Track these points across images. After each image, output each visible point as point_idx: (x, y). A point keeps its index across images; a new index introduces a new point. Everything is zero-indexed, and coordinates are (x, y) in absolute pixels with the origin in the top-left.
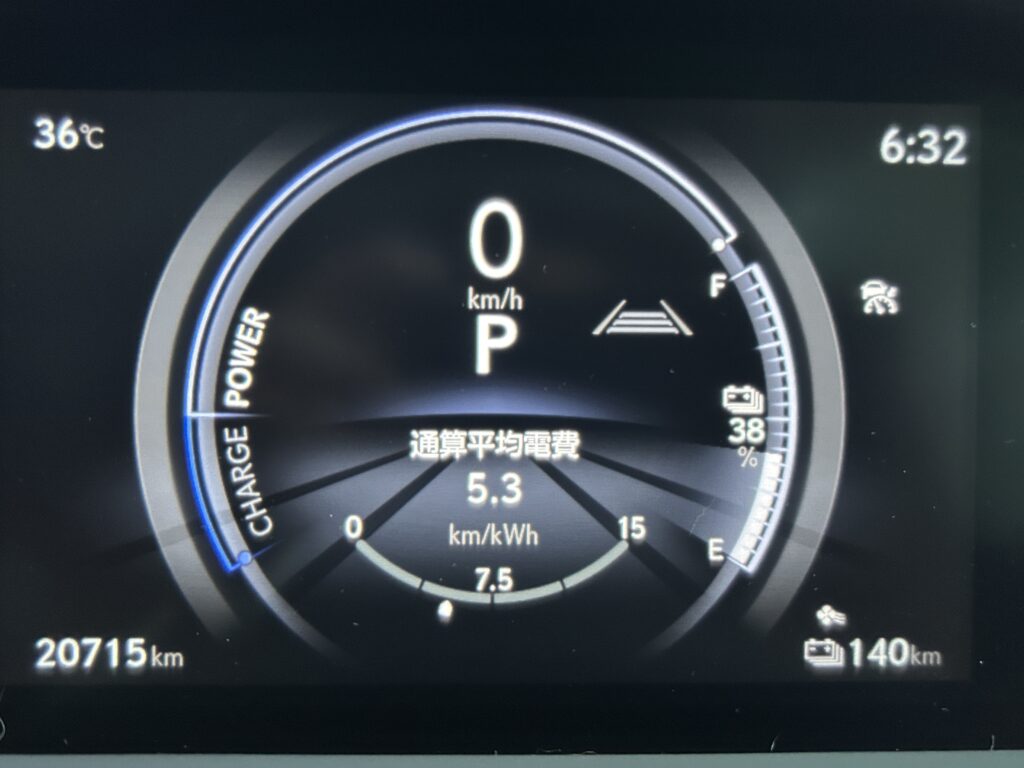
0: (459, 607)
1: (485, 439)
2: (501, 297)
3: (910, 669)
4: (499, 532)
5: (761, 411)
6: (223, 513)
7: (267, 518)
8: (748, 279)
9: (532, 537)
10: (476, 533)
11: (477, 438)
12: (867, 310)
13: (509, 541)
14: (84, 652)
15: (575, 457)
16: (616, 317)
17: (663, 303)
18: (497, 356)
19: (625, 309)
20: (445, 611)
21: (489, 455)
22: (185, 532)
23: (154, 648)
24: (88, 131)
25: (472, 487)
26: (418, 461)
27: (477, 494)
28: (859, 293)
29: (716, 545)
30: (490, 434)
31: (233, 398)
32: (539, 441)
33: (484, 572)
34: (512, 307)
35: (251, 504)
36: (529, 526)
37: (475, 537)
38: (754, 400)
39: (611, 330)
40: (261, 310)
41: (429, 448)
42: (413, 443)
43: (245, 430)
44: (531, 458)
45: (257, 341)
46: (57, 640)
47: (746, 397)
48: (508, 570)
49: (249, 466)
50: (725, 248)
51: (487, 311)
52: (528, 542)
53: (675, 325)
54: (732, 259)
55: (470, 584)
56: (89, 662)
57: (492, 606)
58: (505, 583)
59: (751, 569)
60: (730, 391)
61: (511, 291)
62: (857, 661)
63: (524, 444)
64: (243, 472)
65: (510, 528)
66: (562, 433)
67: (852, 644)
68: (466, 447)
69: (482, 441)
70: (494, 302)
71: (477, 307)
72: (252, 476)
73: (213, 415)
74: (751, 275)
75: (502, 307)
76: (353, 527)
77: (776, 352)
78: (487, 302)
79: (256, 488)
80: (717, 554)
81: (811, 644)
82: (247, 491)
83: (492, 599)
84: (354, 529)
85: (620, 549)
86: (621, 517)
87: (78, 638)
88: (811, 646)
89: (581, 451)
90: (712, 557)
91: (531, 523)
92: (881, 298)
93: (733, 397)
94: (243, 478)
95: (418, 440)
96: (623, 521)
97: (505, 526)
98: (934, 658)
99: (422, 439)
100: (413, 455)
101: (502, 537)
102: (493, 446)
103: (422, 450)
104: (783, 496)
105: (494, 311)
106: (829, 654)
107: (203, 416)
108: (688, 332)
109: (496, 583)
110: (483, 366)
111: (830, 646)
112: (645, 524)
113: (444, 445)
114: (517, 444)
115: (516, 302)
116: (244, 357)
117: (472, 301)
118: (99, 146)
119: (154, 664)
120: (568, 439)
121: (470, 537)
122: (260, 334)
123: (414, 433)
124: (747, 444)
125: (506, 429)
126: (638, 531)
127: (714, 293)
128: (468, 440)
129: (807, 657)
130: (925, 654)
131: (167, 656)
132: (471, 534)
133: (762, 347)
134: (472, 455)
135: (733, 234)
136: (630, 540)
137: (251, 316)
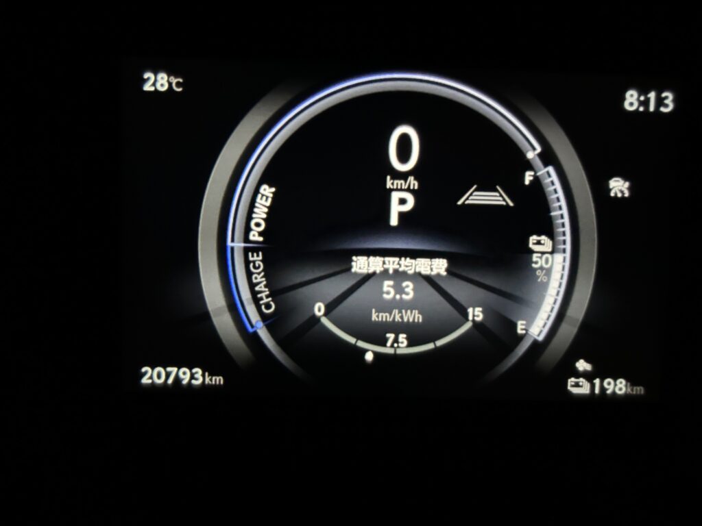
0: (376, 354)
1: (394, 262)
2: (406, 182)
3: (626, 396)
4: (400, 315)
5: (550, 250)
6: (247, 299)
7: (272, 303)
8: (547, 176)
9: (418, 317)
10: (388, 314)
11: (389, 262)
12: (612, 194)
13: (405, 320)
14: (168, 375)
15: (444, 273)
16: (471, 195)
17: (498, 188)
18: (402, 216)
19: (476, 190)
20: (369, 357)
21: (396, 271)
22: (226, 309)
23: (207, 374)
24: (174, 81)
25: (385, 289)
26: (356, 274)
27: (388, 293)
28: (608, 185)
29: (522, 325)
30: (397, 259)
31: (254, 235)
32: (424, 264)
33: (391, 336)
34: (412, 188)
35: (263, 295)
36: (417, 312)
37: (386, 317)
38: (547, 244)
39: (467, 202)
40: (271, 186)
41: (362, 267)
42: (354, 264)
43: (260, 254)
44: (420, 274)
45: (268, 204)
46: (153, 369)
47: (542, 242)
48: (405, 336)
49: (262, 274)
50: (534, 157)
51: (397, 190)
52: (416, 320)
53: (504, 200)
54: (538, 163)
55: (383, 342)
56: (170, 381)
57: (395, 356)
58: (402, 343)
59: (541, 338)
60: (533, 239)
61: (411, 179)
62: (597, 391)
63: (416, 266)
64: (259, 277)
65: (406, 313)
66: (437, 260)
67: (594, 381)
68: (383, 267)
69: (392, 263)
70: (401, 184)
71: (392, 187)
72: (264, 279)
73: (243, 245)
74: (548, 173)
75: (406, 187)
76: (319, 309)
77: (560, 217)
78: (397, 184)
79: (266, 286)
80: (522, 329)
81: (572, 381)
82: (261, 287)
83: (395, 351)
84: (319, 310)
85: (467, 326)
86: (469, 307)
87: (165, 368)
88: (572, 382)
89: (447, 270)
90: (519, 331)
91: (418, 309)
92: (620, 188)
93: (535, 241)
94: (259, 280)
95: (356, 262)
96: (470, 310)
97: (404, 311)
98: (640, 390)
99: (358, 262)
100: (353, 270)
101: (402, 317)
102: (398, 266)
103: (358, 267)
104: (560, 298)
105: (401, 190)
106: (582, 386)
107: (236, 245)
108: (511, 204)
109: (398, 342)
110: (394, 221)
111: (583, 382)
112: (483, 312)
113: (370, 265)
114: (412, 266)
115: (414, 185)
116: (261, 213)
117: (389, 184)
118: (180, 90)
119: (206, 382)
120: (441, 263)
121: (384, 317)
122: (270, 200)
123: (354, 258)
124: (541, 268)
125: (406, 258)
126: (478, 316)
127: (527, 182)
128: (384, 263)
129: (569, 388)
130: (635, 388)
131: (214, 378)
132: (384, 315)
133: (553, 214)
134: (386, 271)
135: (539, 149)
136: (474, 321)
137: (265, 190)
